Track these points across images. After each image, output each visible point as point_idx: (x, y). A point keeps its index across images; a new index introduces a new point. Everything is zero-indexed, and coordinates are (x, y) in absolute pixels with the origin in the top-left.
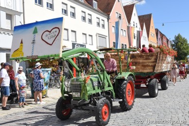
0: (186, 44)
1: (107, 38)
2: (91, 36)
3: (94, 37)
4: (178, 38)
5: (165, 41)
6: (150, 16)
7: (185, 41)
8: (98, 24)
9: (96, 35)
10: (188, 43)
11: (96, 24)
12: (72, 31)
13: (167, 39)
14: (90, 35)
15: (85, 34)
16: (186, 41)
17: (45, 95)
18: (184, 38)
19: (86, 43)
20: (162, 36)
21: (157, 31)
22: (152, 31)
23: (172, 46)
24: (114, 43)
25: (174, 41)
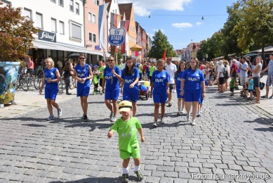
0: (167, 42)
1: (82, 27)
2: (63, 23)
3: (66, 24)
4: (158, 34)
5: (144, 37)
6: (130, 6)
7: (166, 38)
8: (72, 8)
11: (69, 7)
12: (37, 13)
13: (146, 35)
14: (60, 22)
15: (55, 20)
17: (11, 102)
18: (164, 35)
19: (56, 32)
20: (142, 30)
21: (137, 24)
22: (132, 25)
23: (152, 43)
24: (90, 34)
25: (153, 37)
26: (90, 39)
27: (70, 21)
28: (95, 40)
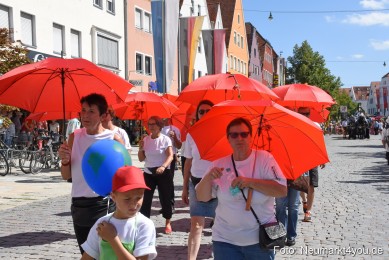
0: (323, 71)
1: (121, 42)
2: (78, 33)
3: (86, 37)
4: (303, 51)
5: (268, 57)
7: (319, 61)
9: (92, 33)
10: (325, 67)
12: (24, 14)
13: (274, 53)
14: (74, 31)
15: (61, 27)
16: (322, 63)
18: (317, 54)
19: (63, 53)
20: (263, 43)
21: (250, 28)
22: (238, 31)
23: (287, 72)
24: (139, 57)
25: (290, 60)
26: (139, 67)
27: (94, 29)
28: (148, 70)
